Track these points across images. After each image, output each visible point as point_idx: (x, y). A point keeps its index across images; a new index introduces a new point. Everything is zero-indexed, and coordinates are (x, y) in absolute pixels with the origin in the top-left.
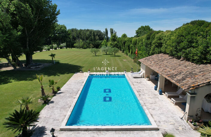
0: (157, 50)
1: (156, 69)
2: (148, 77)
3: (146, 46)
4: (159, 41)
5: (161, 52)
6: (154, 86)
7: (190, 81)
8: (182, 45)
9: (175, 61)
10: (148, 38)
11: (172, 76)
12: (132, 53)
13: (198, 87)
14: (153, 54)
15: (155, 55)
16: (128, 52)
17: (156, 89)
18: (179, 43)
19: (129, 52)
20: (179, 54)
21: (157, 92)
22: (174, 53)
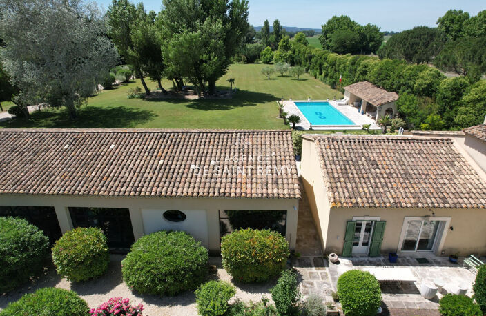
0: (362, 77)
1: (360, 95)
2: (352, 104)
3: (350, 71)
4: (364, 69)
5: (365, 80)
6: (357, 110)
7: (379, 102)
8: (382, 76)
9: (376, 89)
10: (353, 64)
11: (371, 100)
12: (326, 75)
13: (382, 105)
14: (357, 81)
15: (359, 83)
16: (318, 73)
17: (359, 112)
18: (380, 74)
19: (321, 74)
20: (379, 84)
21: (360, 114)
22: (376, 82)
